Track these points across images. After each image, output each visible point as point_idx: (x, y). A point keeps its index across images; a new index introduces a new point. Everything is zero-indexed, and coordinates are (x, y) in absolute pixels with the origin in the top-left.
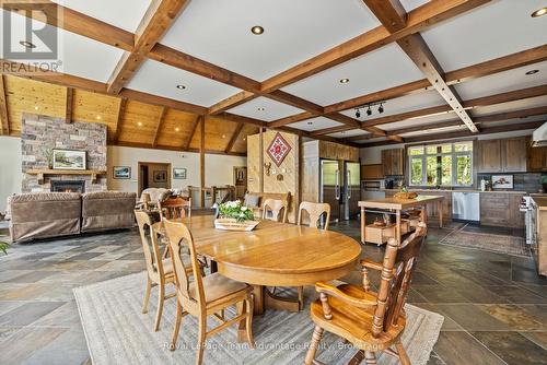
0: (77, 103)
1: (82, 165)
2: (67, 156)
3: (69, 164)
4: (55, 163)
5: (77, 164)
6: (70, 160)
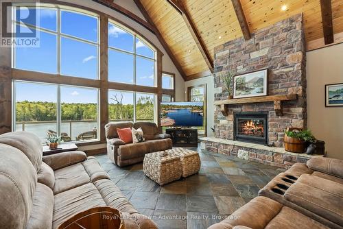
0: (248, 4)
1: (263, 89)
2: (246, 81)
3: (248, 90)
4: (236, 92)
5: (257, 89)
6: (250, 86)
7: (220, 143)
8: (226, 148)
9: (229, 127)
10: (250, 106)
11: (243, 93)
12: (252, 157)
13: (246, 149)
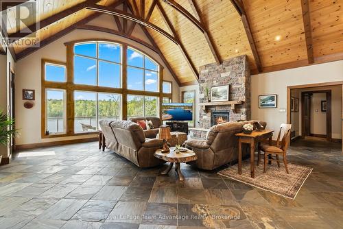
0: (218, 46)
1: (226, 97)
2: (218, 91)
3: (219, 96)
4: (212, 98)
5: (223, 97)
7: (202, 131)
9: (208, 120)
10: (220, 107)
11: (216, 98)
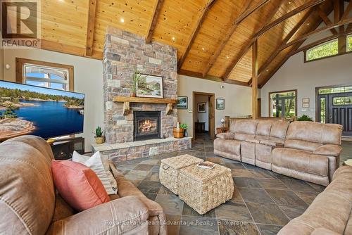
0: (162, 16)
1: (160, 92)
2: (147, 82)
3: (149, 90)
4: (138, 91)
5: (156, 92)
6: (150, 87)
7: (130, 148)
8: (137, 151)
9: (130, 127)
10: (149, 106)
11: (145, 92)
12: (161, 151)
13: (156, 145)
